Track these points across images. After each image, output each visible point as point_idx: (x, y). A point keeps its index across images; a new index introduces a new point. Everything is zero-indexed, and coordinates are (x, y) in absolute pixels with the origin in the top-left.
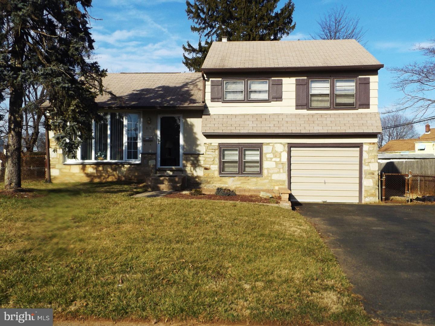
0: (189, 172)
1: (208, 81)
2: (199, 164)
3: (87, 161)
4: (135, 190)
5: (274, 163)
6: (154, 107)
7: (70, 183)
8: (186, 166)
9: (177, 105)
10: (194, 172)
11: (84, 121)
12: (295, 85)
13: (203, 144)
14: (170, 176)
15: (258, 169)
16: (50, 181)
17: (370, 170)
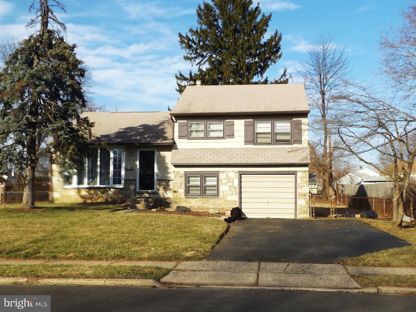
0: (161, 194)
1: (176, 122)
2: (170, 188)
3: (81, 186)
4: (116, 208)
5: (228, 187)
6: (134, 144)
7: (68, 203)
8: (159, 190)
9: (152, 142)
10: (165, 194)
11: (78, 159)
12: (244, 125)
13: (172, 172)
14: (147, 198)
15: (216, 192)
16: (52, 202)
17: (303, 192)
